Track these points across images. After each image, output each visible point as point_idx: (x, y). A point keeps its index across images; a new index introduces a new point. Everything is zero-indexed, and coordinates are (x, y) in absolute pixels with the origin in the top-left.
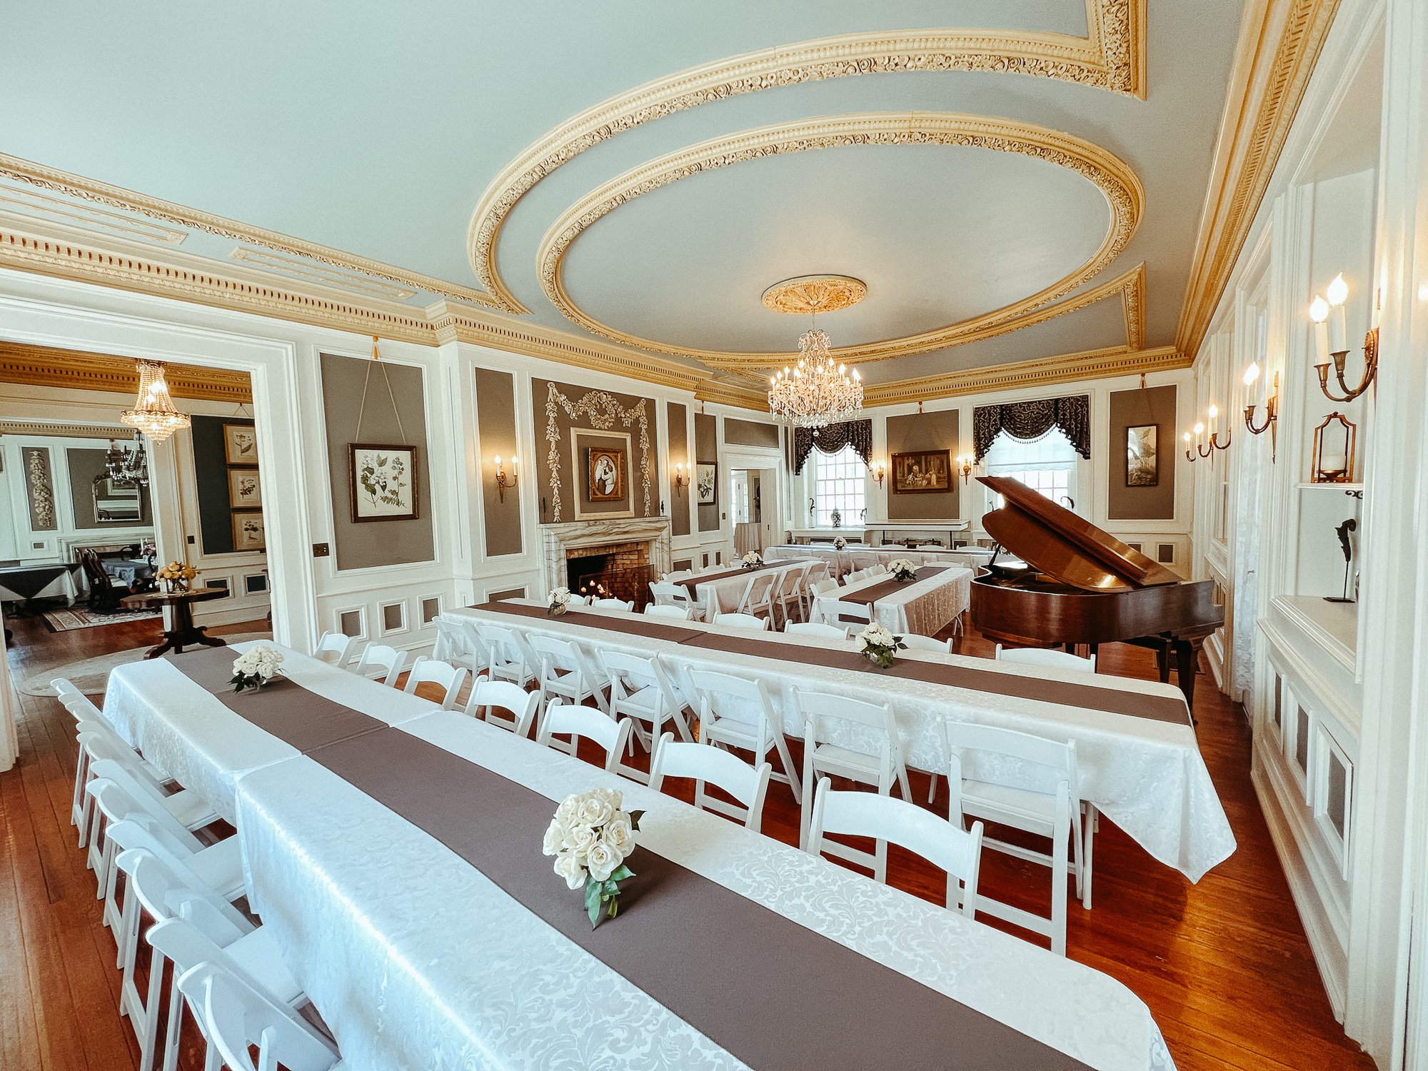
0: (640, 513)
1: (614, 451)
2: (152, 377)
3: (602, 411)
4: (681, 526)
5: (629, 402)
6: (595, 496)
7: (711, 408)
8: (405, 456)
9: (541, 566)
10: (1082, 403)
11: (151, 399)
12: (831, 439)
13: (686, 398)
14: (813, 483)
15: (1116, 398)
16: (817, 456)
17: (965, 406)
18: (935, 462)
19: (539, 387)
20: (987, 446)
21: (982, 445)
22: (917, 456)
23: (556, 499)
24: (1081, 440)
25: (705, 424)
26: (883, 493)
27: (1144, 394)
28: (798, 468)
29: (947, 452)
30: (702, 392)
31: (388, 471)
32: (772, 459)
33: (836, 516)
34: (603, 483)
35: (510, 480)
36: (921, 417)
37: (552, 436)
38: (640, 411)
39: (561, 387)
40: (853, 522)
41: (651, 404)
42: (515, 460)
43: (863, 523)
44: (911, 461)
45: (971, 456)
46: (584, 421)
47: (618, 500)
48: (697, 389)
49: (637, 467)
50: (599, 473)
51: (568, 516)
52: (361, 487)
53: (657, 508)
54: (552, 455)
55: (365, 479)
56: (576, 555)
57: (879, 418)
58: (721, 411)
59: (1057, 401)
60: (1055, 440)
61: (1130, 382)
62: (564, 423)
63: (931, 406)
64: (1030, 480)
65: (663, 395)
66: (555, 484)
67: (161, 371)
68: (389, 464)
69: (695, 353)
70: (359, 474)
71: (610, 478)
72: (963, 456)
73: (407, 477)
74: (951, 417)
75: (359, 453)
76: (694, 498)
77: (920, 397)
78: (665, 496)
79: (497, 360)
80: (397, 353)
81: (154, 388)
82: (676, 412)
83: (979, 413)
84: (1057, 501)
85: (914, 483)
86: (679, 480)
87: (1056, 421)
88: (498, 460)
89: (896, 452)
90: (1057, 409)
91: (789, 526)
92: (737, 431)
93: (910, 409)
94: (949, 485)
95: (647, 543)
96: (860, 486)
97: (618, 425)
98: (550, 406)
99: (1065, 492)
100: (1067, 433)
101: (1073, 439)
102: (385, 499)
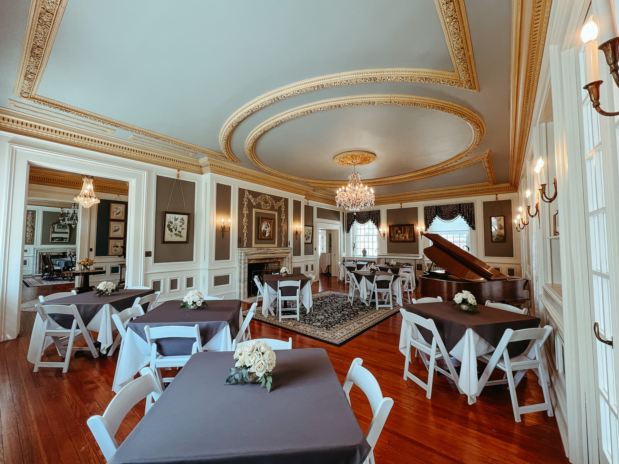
0: (279, 246)
1: (271, 219)
2: (88, 183)
3: (266, 202)
4: (297, 252)
5: (277, 199)
6: (261, 238)
7: (312, 203)
8: (185, 217)
9: (237, 266)
10: (471, 205)
11: (86, 191)
12: (362, 217)
13: (301, 198)
14: (355, 237)
15: (486, 204)
16: (356, 225)
17: (421, 205)
18: (408, 229)
19: (242, 192)
20: (430, 223)
21: (428, 223)
22: (400, 226)
23: (245, 238)
24: (471, 222)
25: (309, 210)
26: (385, 242)
27: (497, 203)
28: (348, 230)
29: (413, 225)
30: (308, 196)
31: (178, 223)
32: (337, 225)
33: (364, 252)
34: (265, 232)
35: (227, 230)
36: (401, 210)
37: (245, 212)
38: (282, 203)
39: (250, 192)
40: (373, 254)
41: (286, 200)
42: (229, 221)
43: (376, 255)
44: (397, 228)
45: (424, 227)
46: (259, 206)
47: (271, 239)
48: (306, 195)
49: (280, 227)
50: (263, 228)
51: (249, 245)
52: (167, 229)
53: (287, 244)
54: (244, 219)
55: (169, 226)
56: (252, 262)
57: (383, 209)
58: (315, 204)
59: (460, 205)
60: (460, 222)
61: (491, 198)
62: (250, 206)
63: (406, 205)
64: (450, 238)
65: (291, 197)
66: (245, 231)
67: (92, 180)
68: (179, 220)
69: (306, 180)
70: (167, 223)
71: (268, 230)
72: (420, 227)
73: (185, 226)
74: (415, 210)
75: (168, 216)
76: (303, 240)
77: (401, 201)
78: (291, 238)
79: (225, 180)
80: (187, 176)
81: (88, 187)
82: (297, 204)
83: (426, 209)
84: (462, 248)
85: (399, 238)
86: (297, 232)
87: (460, 213)
88: (223, 220)
89: (391, 224)
90: (460, 208)
91: (344, 255)
92: (323, 214)
93: (397, 206)
94: (414, 239)
95: (282, 258)
96: (375, 239)
97: (272, 208)
98: (245, 200)
99: (465, 244)
100: (465, 219)
101: (467, 221)
102: (176, 234)
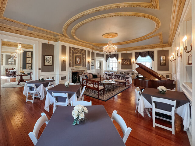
0: (83, 66)
1: (80, 57)
3: (78, 51)
4: (89, 69)
5: (82, 50)
7: (94, 51)
9: (68, 73)
10: (153, 52)
11: (19, 48)
12: (112, 56)
13: (90, 50)
14: (109, 63)
15: (158, 51)
16: (110, 59)
17: (133, 52)
18: (128, 60)
19: (70, 48)
21: (136, 58)
22: (125, 59)
24: (153, 58)
25: (93, 54)
26: (120, 65)
27: (163, 51)
29: (130, 59)
32: (103, 59)
33: (112, 68)
37: (71, 55)
39: (73, 48)
42: (66, 58)
43: (117, 69)
45: (134, 60)
50: (77, 60)
51: (73, 66)
55: (46, 60)
56: (73, 72)
57: (120, 53)
59: (148, 52)
60: (148, 58)
61: (161, 49)
62: (73, 53)
64: (144, 64)
65: (87, 49)
66: (71, 62)
68: (49, 58)
69: (92, 43)
73: (51, 60)
77: (126, 51)
85: (125, 64)
87: (148, 55)
89: (122, 59)
91: (105, 69)
95: (84, 71)
96: (116, 64)
97: (80, 53)
99: (150, 66)
